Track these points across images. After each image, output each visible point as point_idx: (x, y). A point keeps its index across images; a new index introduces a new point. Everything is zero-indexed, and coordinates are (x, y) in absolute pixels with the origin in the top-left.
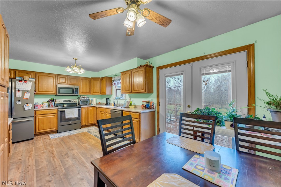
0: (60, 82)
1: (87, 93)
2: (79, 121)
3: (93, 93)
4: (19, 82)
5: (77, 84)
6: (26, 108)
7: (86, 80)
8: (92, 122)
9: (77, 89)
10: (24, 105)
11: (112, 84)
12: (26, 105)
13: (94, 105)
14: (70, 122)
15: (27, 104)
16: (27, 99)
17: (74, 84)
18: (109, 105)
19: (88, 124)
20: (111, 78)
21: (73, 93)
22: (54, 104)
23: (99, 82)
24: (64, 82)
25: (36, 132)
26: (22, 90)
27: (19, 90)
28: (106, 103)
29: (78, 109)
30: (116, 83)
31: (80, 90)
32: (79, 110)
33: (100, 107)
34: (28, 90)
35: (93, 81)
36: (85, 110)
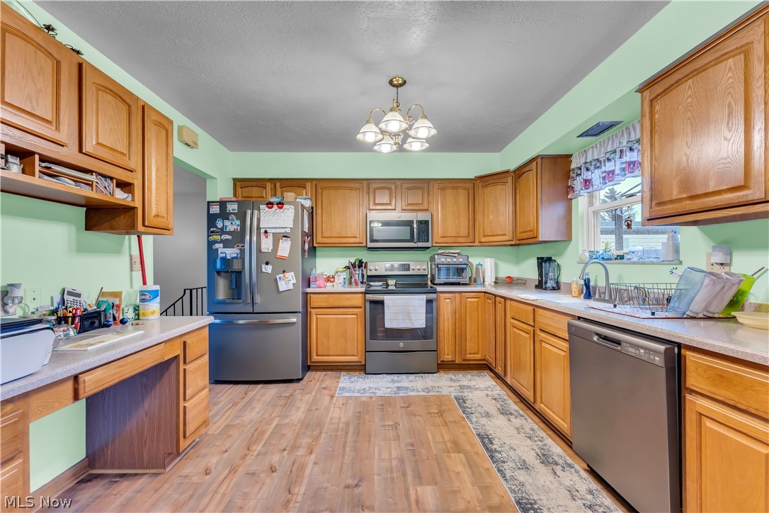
0: (375, 204)
1: (460, 240)
2: (430, 344)
3: (483, 239)
4: (267, 209)
5: (426, 208)
6: (283, 286)
7: (456, 188)
8: (479, 356)
9: (424, 225)
10: (278, 277)
11: (570, 189)
12: (282, 275)
13: (489, 286)
14: (401, 345)
15: (284, 272)
16: (282, 258)
17: (415, 208)
18: (554, 289)
19: (464, 360)
20: (567, 158)
21: (412, 240)
22: (363, 275)
23: (508, 188)
24: (385, 202)
25: (313, 360)
26: (274, 231)
27: (266, 232)
28: (540, 282)
29: (424, 297)
30: (596, 176)
31: (435, 228)
32: (429, 302)
33: (511, 299)
34: (287, 230)
35: (480, 187)
36: (451, 302)
